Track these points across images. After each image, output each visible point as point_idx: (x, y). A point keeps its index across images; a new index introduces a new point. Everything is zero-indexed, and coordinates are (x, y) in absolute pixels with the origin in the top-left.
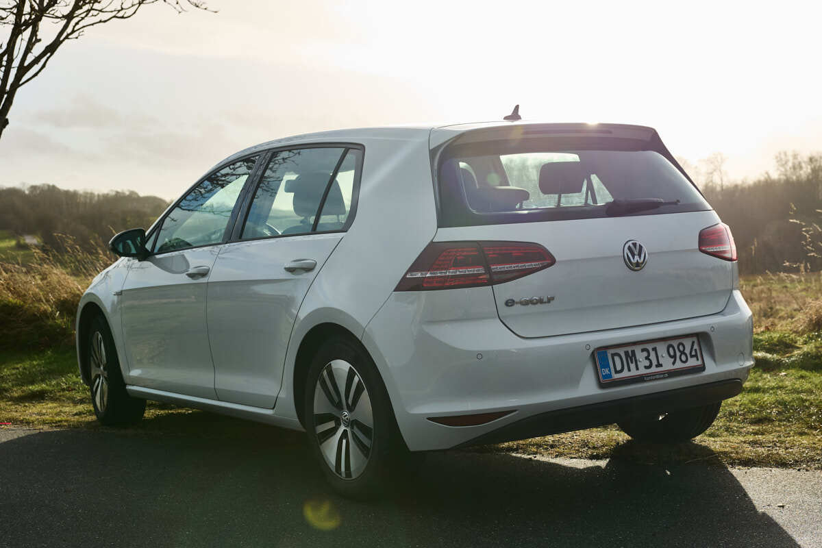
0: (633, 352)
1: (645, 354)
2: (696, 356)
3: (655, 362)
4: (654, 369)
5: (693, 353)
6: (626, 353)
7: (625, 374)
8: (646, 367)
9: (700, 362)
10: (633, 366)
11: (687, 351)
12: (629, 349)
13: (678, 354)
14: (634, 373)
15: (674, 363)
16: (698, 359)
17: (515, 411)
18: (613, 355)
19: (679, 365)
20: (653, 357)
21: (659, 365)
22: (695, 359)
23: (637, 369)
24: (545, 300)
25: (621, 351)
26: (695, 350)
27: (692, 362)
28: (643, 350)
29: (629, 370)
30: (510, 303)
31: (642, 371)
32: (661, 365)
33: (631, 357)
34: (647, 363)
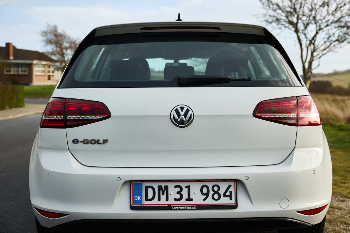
0: (167, 188)
1: (178, 189)
2: (230, 197)
3: (185, 196)
4: (183, 202)
5: (228, 194)
6: (160, 188)
7: (155, 202)
8: (176, 200)
9: (233, 202)
10: (163, 197)
11: (222, 192)
12: (163, 185)
13: (211, 193)
14: (163, 201)
15: (204, 200)
16: (231, 199)
17: (67, 215)
18: (147, 187)
19: (210, 201)
20: (185, 192)
21: (189, 199)
22: (229, 198)
23: (167, 199)
24: (101, 142)
25: (156, 186)
26: (231, 192)
27: (225, 201)
28: (176, 187)
29: (159, 199)
30: (75, 141)
31: (171, 201)
32: (192, 200)
33: (163, 190)
34: (178, 196)
